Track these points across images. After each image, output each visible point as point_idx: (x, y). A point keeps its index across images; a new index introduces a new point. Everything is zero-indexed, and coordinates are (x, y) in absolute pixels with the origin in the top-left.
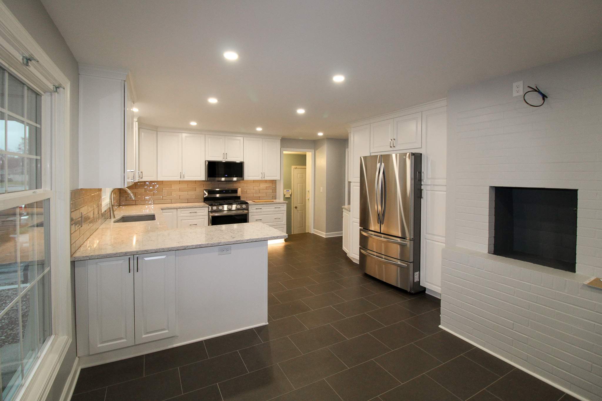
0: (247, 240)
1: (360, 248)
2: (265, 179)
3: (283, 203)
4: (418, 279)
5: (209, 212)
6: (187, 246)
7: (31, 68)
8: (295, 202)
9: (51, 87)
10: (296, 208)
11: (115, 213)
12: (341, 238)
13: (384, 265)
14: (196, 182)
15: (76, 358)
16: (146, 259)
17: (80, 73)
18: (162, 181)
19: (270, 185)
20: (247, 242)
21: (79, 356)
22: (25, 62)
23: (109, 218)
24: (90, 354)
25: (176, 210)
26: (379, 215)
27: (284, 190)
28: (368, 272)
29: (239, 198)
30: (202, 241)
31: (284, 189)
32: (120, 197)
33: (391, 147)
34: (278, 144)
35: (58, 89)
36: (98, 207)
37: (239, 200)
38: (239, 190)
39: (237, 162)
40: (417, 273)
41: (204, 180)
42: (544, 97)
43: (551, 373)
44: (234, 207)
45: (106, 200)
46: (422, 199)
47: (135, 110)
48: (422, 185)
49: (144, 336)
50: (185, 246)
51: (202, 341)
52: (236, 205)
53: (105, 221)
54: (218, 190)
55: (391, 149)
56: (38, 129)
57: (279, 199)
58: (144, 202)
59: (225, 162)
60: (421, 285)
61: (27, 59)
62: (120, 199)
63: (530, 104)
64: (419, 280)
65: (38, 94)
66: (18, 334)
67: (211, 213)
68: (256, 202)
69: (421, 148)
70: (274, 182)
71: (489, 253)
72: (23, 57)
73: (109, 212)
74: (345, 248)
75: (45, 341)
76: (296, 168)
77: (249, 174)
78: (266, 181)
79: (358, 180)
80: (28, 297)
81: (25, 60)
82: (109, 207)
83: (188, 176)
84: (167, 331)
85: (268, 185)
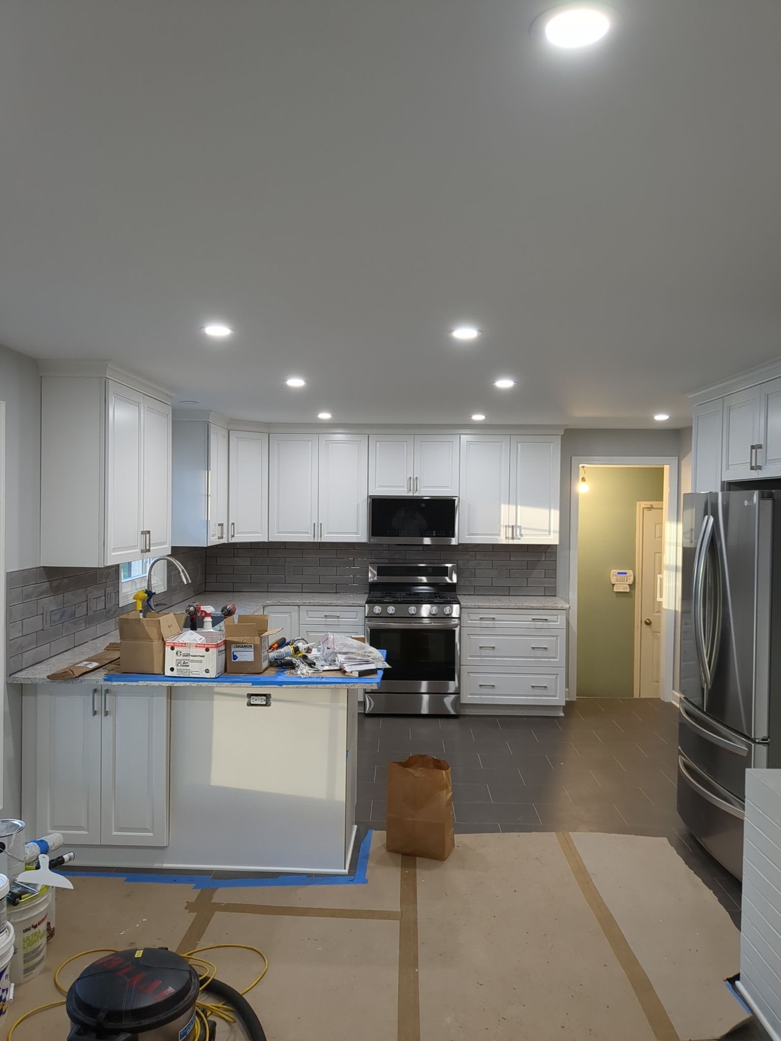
85: (533, 557)
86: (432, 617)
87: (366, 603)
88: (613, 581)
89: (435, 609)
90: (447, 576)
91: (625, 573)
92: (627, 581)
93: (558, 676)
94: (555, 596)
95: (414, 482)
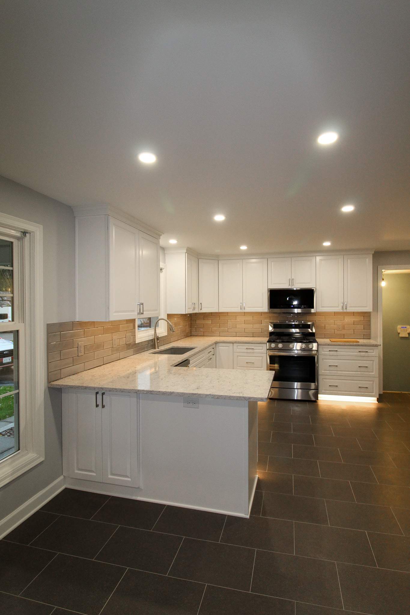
2: (348, 311)
3: (380, 346)
5: (268, 350)
9: (18, 234)
14: (260, 313)
17: (75, 216)
18: (228, 313)
19: (362, 318)
25: (232, 344)
34: (368, 262)
39: (306, 289)
41: (267, 311)
47: (172, 242)
49: (110, 476)
51: (165, 506)
52: (302, 344)
57: (375, 339)
59: (291, 289)
70: (366, 315)
77: (323, 303)
83: (248, 307)
84: (130, 479)
85: (357, 319)
86: (302, 350)
87: (267, 342)
88: (399, 331)
89: (304, 346)
90: (310, 328)
91: (406, 327)
92: (407, 331)
93: (374, 382)
94: (370, 339)
95: (292, 281)
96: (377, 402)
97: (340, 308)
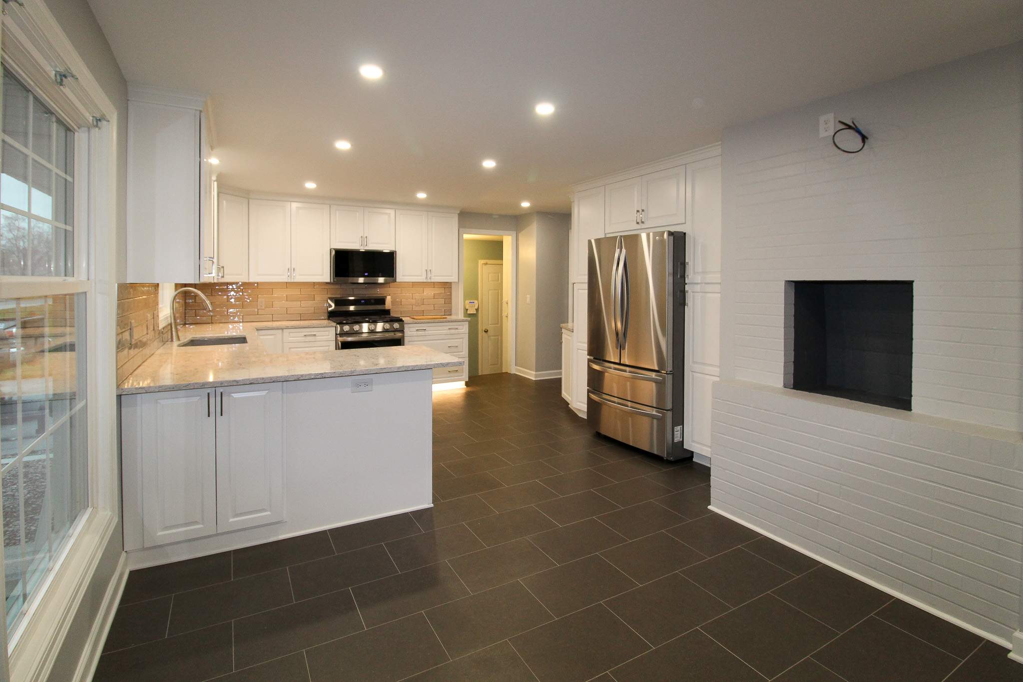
0: (399, 368)
1: (589, 391)
2: (433, 281)
3: (463, 321)
4: (680, 438)
5: (336, 334)
6: (302, 376)
7: (66, 90)
8: (485, 322)
9: (90, 118)
10: (486, 331)
11: (180, 334)
12: (560, 380)
13: (630, 418)
14: (314, 284)
15: (122, 554)
16: (235, 395)
17: (129, 99)
18: (258, 283)
19: (442, 291)
20: (399, 370)
21: (127, 550)
22: (59, 80)
23: (170, 340)
24: (145, 547)
25: (280, 331)
26: (617, 334)
27: (464, 302)
28: (604, 432)
29: (388, 312)
30: (325, 368)
31: (465, 300)
32: (185, 310)
33: (638, 223)
34: (455, 221)
35: (99, 122)
36: (153, 318)
37: (388, 316)
38: (389, 299)
39: (384, 251)
40: (679, 428)
41: (329, 281)
42: (864, 138)
43: (874, 569)
44: (380, 327)
45: (165, 311)
46: (686, 307)
47: (214, 161)
48: (686, 284)
49: (231, 520)
50: (298, 375)
51: (324, 532)
52: (382, 323)
53: (164, 344)
54: (353, 298)
55: (638, 227)
56: (68, 183)
57: (457, 314)
58: (226, 319)
59: (364, 250)
60: (684, 447)
61: (60, 75)
62: (185, 313)
63: (843, 149)
64: (681, 440)
65: (70, 130)
66: (18, 531)
67: (340, 337)
68: (416, 319)
69: (685, 223)
70: (447, 286)
71: (785, 387)
72: (56, 71)
73: (170, 331)
74: (565, 394)
75: (77, 518)
76: (486, 264)
77: (405, 271)
78: (434, 284)
79: (585, 278)
80: (30, 476)
81: (58, 77)
82: (169, 322)
83: (300, 275)
84: (268, 513)
85: (437, 291)
86: (385, 331)
88: (467, 307)
89: (387, 326)
91: (474, 303)
92: (474, 307)
94: (452, 314)
95: (364, 239)
96: (465, 387)
97: (423, 277)
